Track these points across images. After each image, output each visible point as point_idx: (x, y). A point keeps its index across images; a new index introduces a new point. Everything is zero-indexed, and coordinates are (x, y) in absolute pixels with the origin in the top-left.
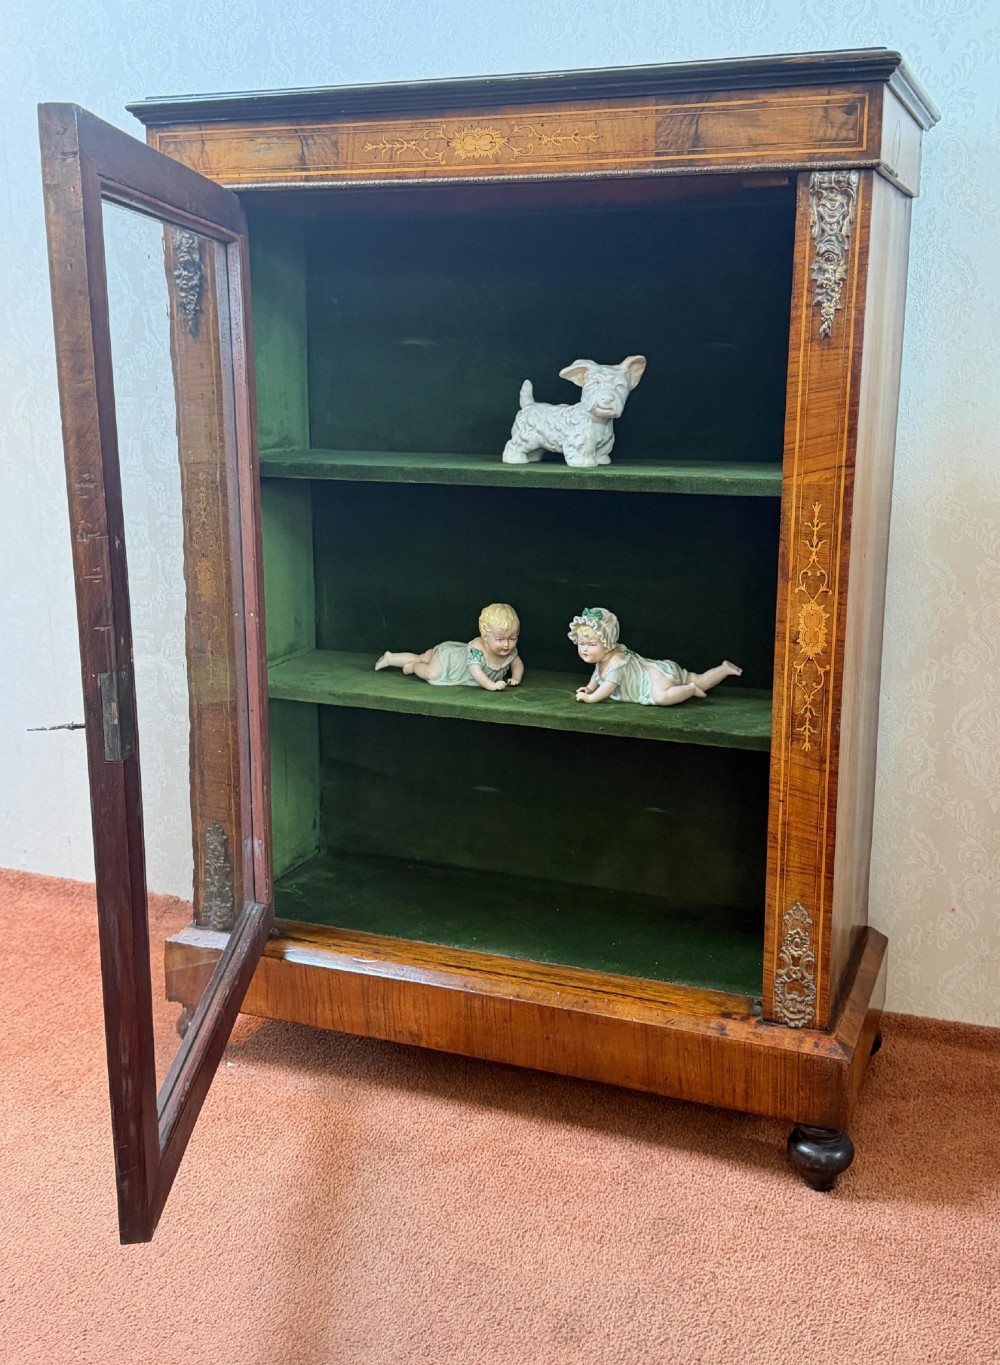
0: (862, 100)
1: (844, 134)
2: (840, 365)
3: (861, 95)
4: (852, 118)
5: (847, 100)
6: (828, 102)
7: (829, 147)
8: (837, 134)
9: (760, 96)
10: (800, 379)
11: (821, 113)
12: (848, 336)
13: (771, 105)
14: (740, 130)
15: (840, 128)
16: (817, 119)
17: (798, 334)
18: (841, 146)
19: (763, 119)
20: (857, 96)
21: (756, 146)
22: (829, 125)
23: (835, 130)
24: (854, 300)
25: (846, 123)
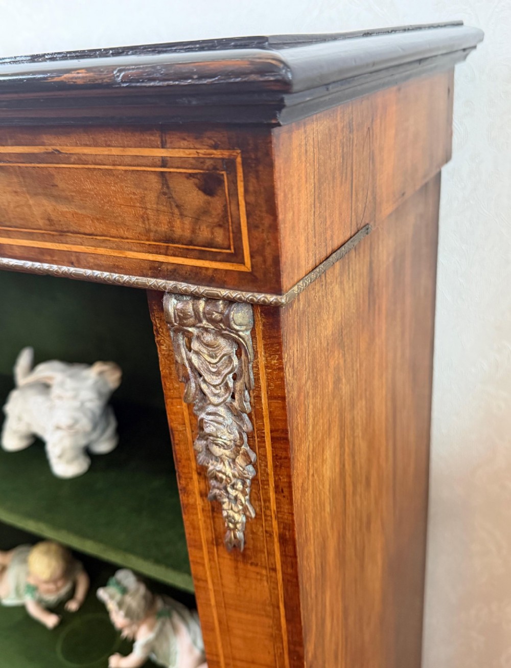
0: (230, 165)
1: (204, 233)
2: (267, 590)
3: (226, 154)
4: (217, 203)
5: (200, 161)
6: (164, 162)
7: (185, 254)
8: (193, 231)
9: (45, 138)
10: (210, 586)
11: (154, 183)
12: (271, 554)
13: (67, 159)
14: (31, 202)
15: (197, 220)
16: (152, 197)
17: (195, 528)
18: (202, 256)
19: (62, 185)
20: (217, 154)
21: (62, 233)
22: (176, 211)
23: (187, 222)
24: (273, 506)
25: (204, 212)
